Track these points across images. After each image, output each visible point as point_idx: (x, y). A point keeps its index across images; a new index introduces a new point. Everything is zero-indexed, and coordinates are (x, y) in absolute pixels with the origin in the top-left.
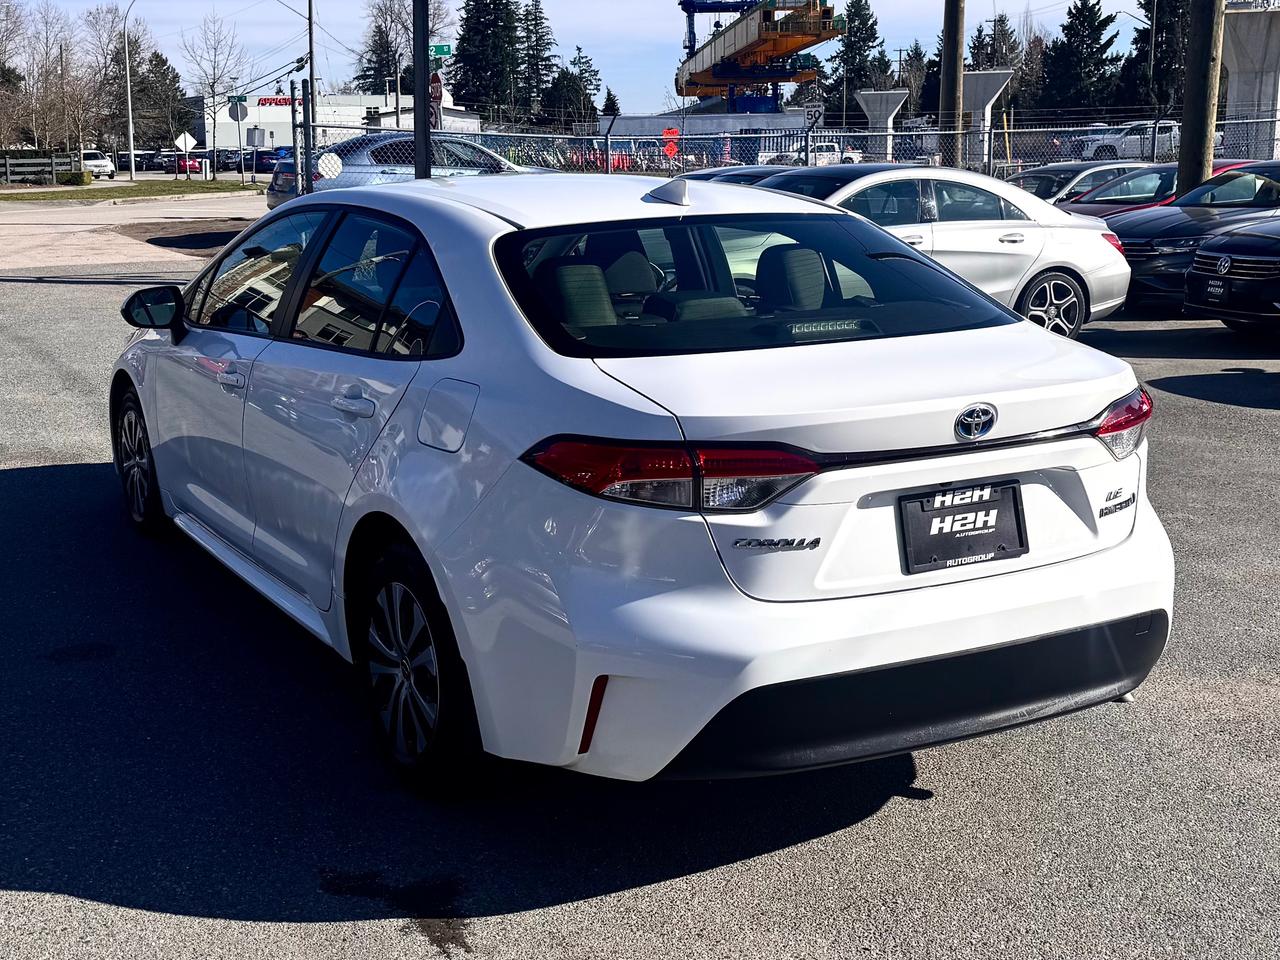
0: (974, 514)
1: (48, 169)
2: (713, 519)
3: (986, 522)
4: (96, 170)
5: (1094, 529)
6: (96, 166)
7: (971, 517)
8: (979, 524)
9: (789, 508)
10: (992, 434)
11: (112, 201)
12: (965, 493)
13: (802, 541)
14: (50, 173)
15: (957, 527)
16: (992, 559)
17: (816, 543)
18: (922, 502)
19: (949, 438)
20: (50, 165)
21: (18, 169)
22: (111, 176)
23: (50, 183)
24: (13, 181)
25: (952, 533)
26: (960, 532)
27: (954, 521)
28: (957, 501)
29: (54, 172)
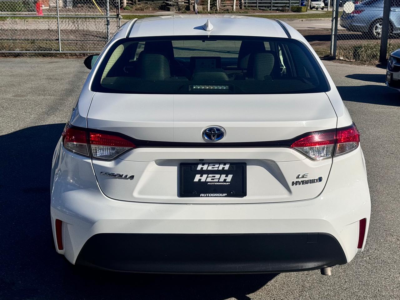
0: (219, 175)
1: (288, 5)
2: (96, 162)
3: (225, 180)
4: (316, 6)
5: (289, 190)
6: (317, 4)
7: (217, 176)
8: (222, 180)
9: (122, 161)
10: (222, 141)
11: (301, 19)
12: (215, 165)
13: (126, 176)
14: (288, 7)
15: (209, 180)
16: (225, 196)
17: (132, 177)
18: (191, 167)
19: (200, 140)
20: (289, 3)
21: (276, 5)
22: (322, 9)
23: (288, 11)
24: (273, 10)
25: (206, 182)
26: (210, 182)
27: (207, 177)
28: (210, 168)
29: (290, 7)
